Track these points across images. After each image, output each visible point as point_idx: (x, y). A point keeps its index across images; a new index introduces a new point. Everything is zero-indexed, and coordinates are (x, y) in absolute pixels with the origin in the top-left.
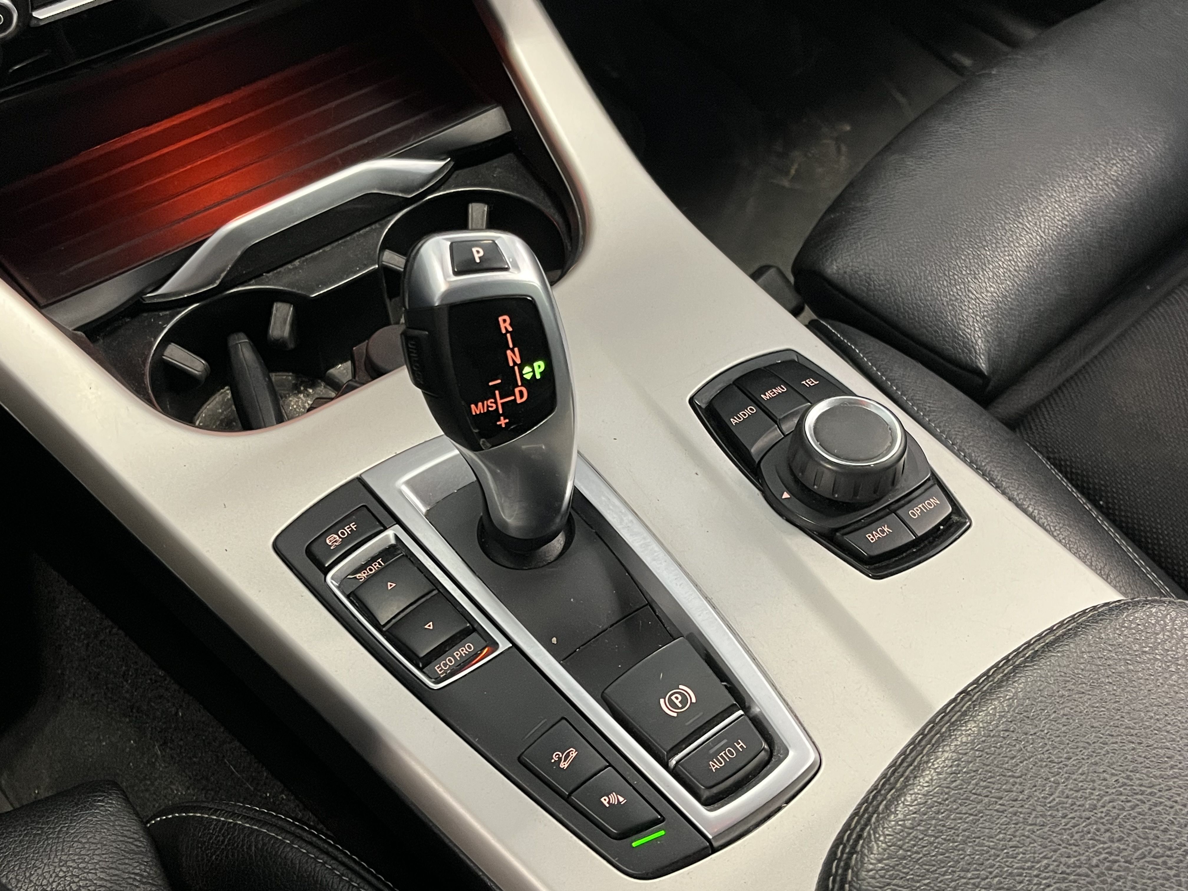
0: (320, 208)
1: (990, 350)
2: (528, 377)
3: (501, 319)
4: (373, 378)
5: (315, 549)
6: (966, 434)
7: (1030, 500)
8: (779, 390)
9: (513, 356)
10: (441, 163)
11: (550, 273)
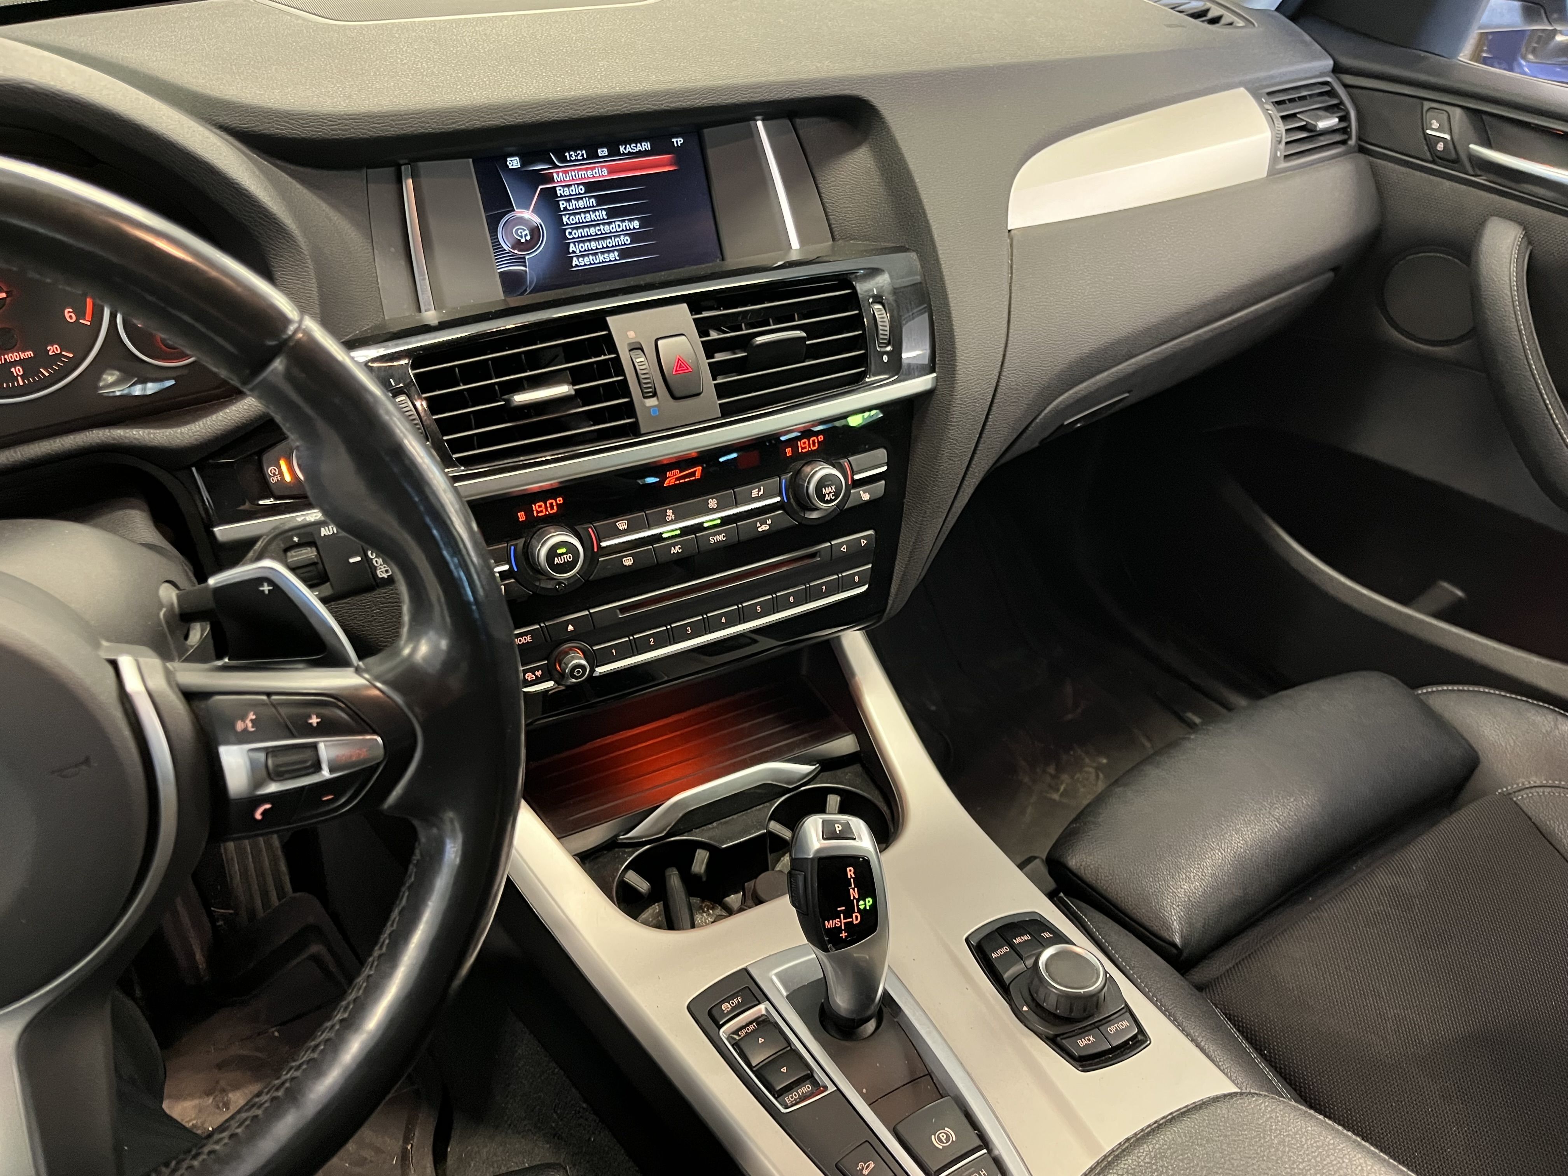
0: (734, 790)
1: (1182, 929)
2: (862, 907)
3: (848, 869)
4: (757, 905)
5: (714, 1012)
6: (1159, 986)
7: (1203, 1037)
8: (1025, 938)
9: (854, 893)
10: (813, 767)
11: (880, 845)
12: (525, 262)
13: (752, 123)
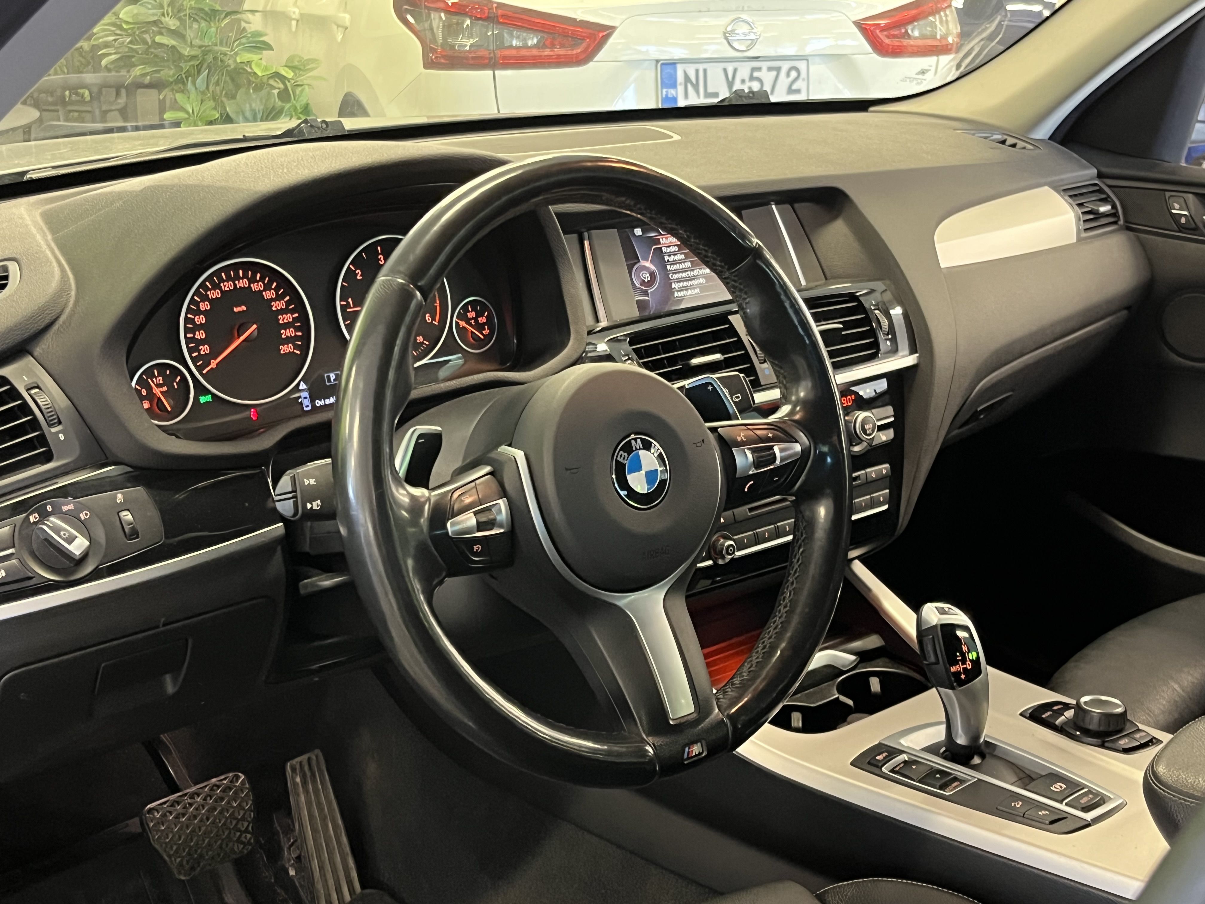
5: (872, 762)
8: (1060, 706)
10: (855, 657)
12: (648, 294)
13: (769, 206)
